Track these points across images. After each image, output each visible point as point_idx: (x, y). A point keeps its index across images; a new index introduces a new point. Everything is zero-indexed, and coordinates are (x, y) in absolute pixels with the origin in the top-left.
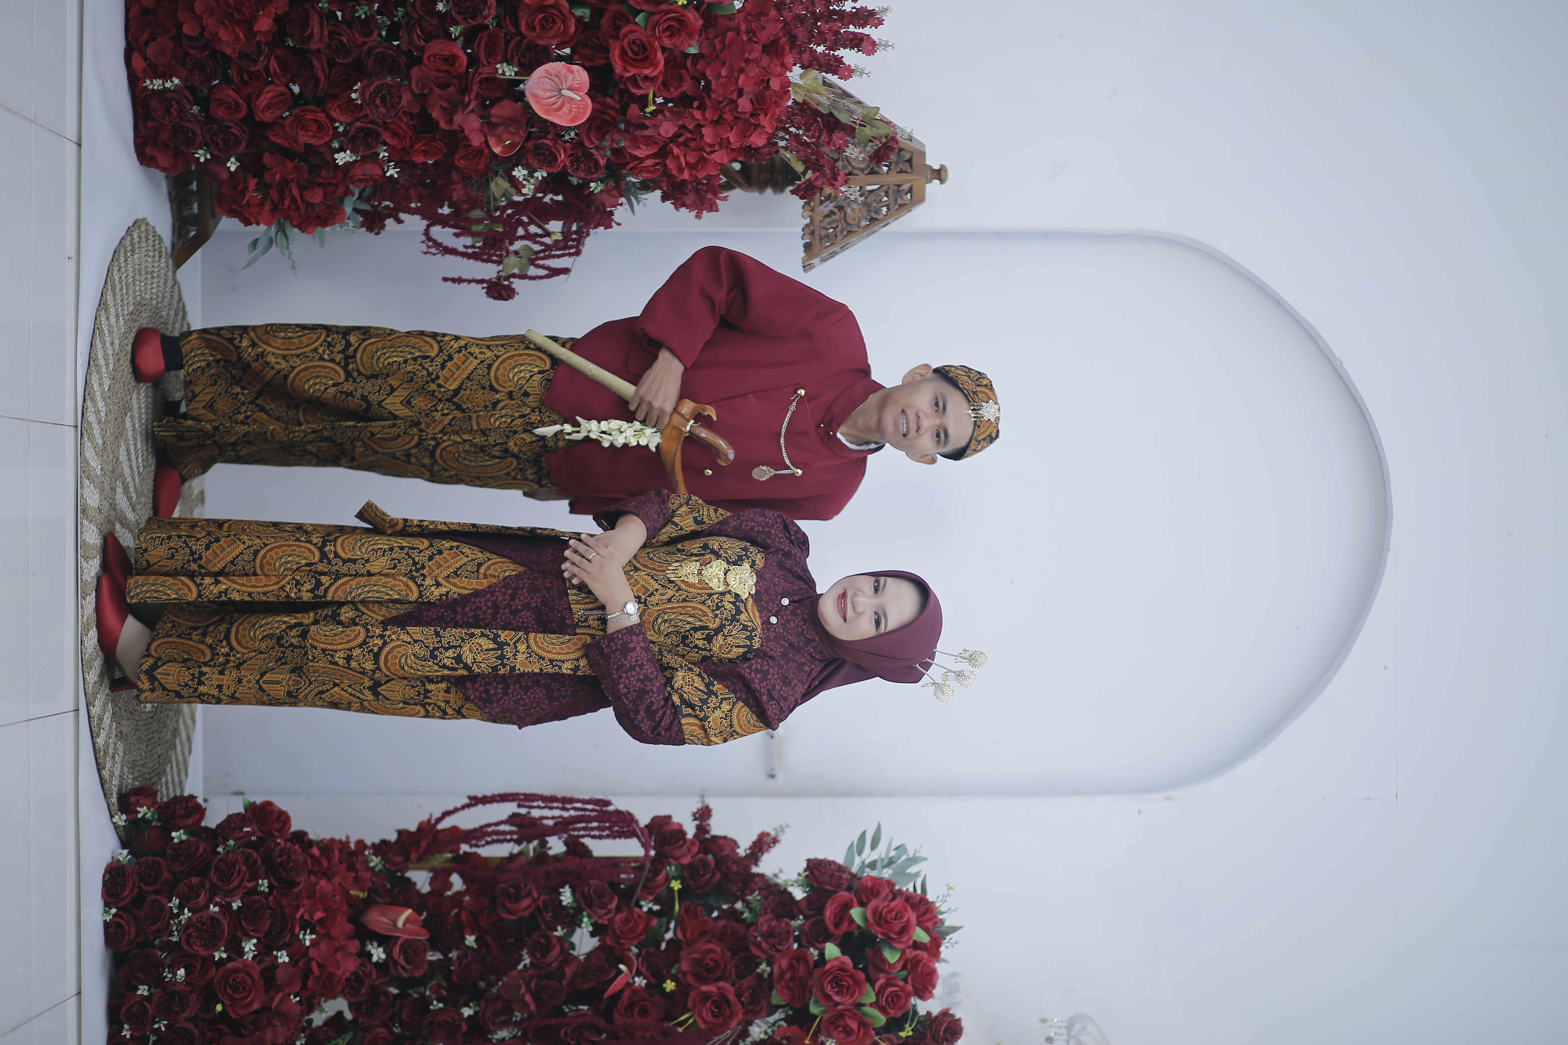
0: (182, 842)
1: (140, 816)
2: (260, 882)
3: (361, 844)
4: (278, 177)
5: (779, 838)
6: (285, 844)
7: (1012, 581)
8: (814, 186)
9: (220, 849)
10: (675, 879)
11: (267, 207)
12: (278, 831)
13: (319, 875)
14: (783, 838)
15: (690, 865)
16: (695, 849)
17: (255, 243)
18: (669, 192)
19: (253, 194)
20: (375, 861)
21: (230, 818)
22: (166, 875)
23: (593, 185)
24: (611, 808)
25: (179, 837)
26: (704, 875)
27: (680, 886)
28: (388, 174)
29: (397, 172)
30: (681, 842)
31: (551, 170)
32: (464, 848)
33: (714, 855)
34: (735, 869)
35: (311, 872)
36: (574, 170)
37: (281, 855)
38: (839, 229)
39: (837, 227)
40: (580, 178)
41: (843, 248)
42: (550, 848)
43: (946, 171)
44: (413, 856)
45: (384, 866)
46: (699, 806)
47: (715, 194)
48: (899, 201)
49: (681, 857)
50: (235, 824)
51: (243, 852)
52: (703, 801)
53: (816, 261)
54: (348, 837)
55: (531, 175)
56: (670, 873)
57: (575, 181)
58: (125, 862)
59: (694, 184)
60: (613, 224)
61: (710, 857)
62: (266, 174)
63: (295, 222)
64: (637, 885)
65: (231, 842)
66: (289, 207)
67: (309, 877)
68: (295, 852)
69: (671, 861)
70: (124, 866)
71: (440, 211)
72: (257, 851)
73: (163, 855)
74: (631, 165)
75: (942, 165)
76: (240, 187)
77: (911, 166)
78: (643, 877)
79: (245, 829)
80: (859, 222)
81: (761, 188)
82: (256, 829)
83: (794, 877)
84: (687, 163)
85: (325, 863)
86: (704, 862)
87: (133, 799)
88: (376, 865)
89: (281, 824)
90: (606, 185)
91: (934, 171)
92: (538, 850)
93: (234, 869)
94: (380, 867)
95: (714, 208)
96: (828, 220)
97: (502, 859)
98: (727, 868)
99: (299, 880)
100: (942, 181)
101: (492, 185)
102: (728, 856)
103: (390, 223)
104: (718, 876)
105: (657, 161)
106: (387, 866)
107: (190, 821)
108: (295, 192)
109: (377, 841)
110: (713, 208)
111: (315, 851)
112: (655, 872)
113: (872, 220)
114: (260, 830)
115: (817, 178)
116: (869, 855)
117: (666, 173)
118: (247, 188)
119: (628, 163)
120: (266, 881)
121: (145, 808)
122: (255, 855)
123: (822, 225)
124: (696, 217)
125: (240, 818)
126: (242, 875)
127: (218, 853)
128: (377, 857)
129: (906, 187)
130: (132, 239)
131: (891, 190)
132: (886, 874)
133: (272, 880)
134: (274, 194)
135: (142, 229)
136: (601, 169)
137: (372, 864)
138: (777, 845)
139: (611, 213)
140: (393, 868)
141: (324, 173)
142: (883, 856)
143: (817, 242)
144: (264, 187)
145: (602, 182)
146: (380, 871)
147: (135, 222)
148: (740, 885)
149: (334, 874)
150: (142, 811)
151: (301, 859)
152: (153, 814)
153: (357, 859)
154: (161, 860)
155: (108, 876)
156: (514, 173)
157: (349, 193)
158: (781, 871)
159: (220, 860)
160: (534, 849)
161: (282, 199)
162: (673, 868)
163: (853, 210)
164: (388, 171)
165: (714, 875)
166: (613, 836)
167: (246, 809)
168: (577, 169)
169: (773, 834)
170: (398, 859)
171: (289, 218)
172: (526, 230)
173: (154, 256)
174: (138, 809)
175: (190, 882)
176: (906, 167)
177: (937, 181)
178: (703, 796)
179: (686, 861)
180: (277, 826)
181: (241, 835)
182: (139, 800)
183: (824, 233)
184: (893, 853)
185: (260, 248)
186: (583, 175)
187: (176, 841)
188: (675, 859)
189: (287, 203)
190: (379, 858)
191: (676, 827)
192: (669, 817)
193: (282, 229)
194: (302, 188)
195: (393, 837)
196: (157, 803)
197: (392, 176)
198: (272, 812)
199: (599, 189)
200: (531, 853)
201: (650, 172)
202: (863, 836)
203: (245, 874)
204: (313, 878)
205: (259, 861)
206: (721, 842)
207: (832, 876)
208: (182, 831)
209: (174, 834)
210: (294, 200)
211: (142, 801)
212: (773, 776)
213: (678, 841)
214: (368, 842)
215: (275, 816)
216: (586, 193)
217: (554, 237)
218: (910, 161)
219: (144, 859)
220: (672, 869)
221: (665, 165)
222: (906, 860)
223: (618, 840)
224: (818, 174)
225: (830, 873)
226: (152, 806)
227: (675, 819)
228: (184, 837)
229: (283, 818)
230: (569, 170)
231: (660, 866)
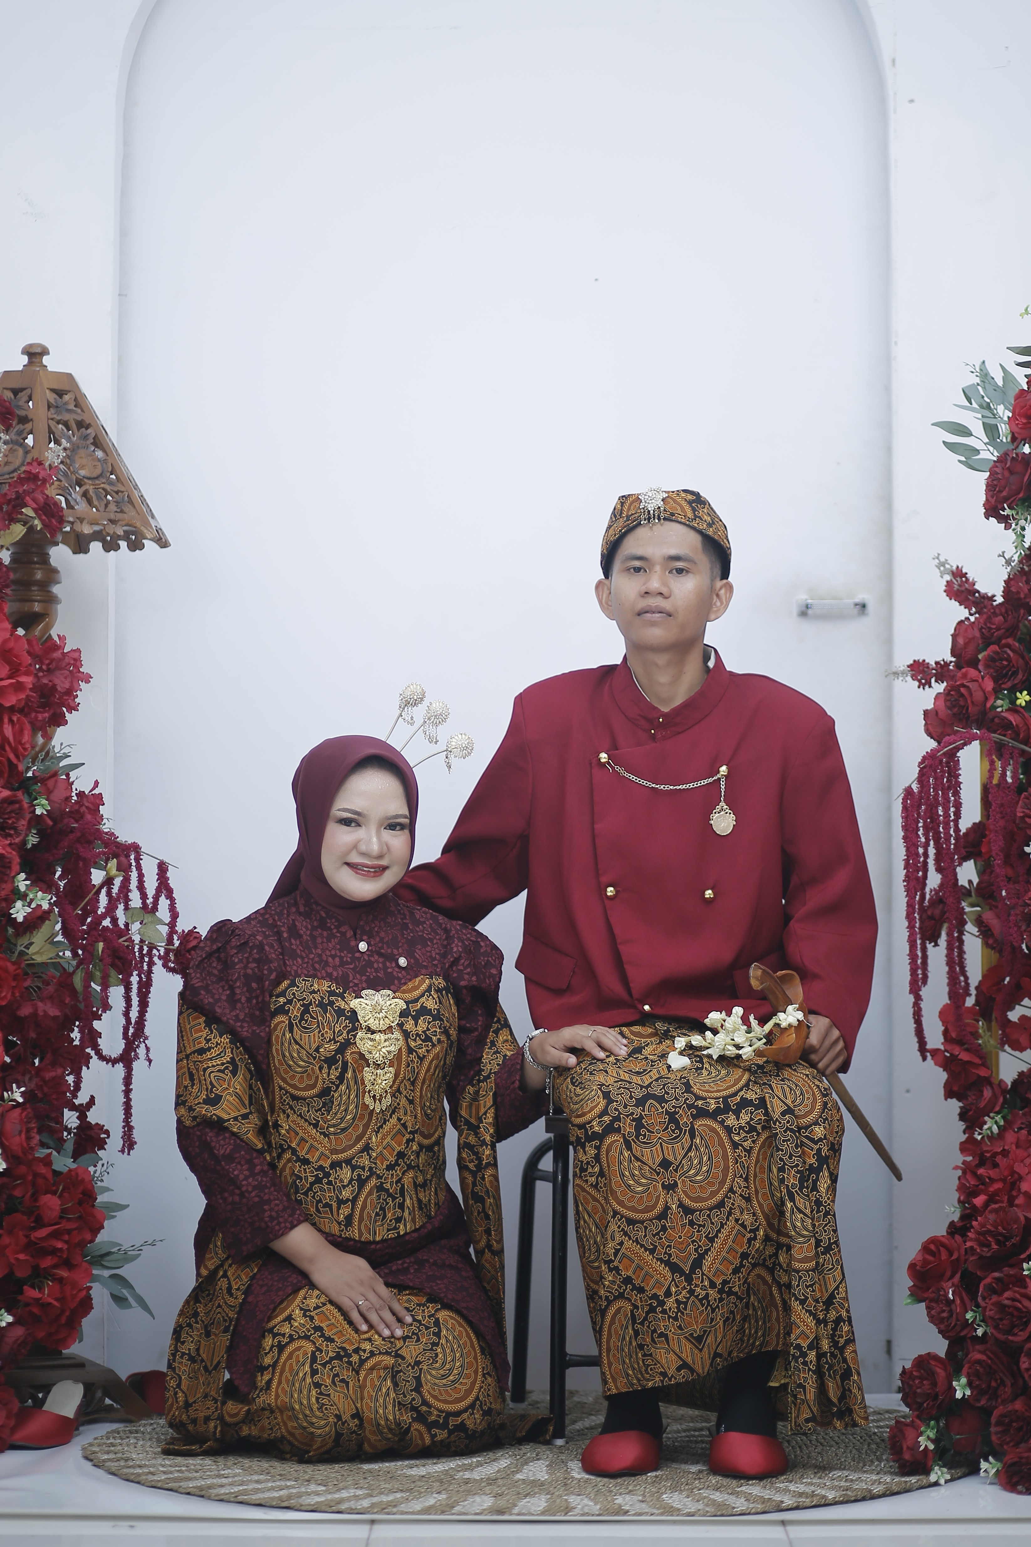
0: (970, 1384)
1: (931, 1447)
2: (1025, 1273)
3: (964, 1148)
4: (22, 1256)
5: (954, 568)
6: (971, 1240)
7: (596, 280)
8: (45, 503)
9: (980, 1332)
10: (1013, 701)
11: (64, 1274)
12: (951, 1254)
13: (1014, 1193)
14: (954, 564)
15: (996, 680)
16: (972, 672)
17: (119, 1300)
18: (52, 712)
19: (46, 1292)
20: (991, 1125)
21: (932, 1319)
22: (1018, 1405)
23: (38, 811)
24: (915, 787)
25: (963, 1387)
26: (1009, 660)
27: (1025, 692)
28: (21, 1100)
29: (19, 1088)
30: (962, 690)
31: (16, 867)
32: (970, 1002)
33: (980, 652)
34: (1001, 618)
35: (1011, 1203)
36: (18, 835)
37: (988, 1245)
38: (108, 488)
39: (104, 489)
40: (29, 829)
41: (136, 487)
42: (970, 882)
43: (31, 346)
44: (983, 1072)
45: (998, 1113)
46: (909, 678)
47: (56, 647)
48: (71, 407)
49: (984, 691)
50: (943, 1311)
51: (984, 1298)
52: (903, 673)
53: (153, 523)
54: (956, 1168)
55: (23, 897)
56: (1005, 707)
57: (33, 840)
58: (999, 1465)
59: (41, 674)
60: (96, 791)
61: (980, 656)
62: (20, 1274)
63: (88, 1237)
64: (1023, 753)
65: (969, 1316)
66: (66, 1242)
67: (1017, 1206)
68: (982, 1225)
69: (988, 705)
70: (1003, 1468)
71: (77, 1042)
72: (980, 1279)
73: (987, 1412)
74: (12, 756)
75: (23, 353)
76: (35, 1310)
77: (22, 390)
78: (1012, 743)
79: (951, 1296)
80: (99, 460)
81: (51, 600)
82: (950, 1283)
83: (1010, 535)
84: (10, 677)
85: (998, 1186)
86: (990, 661)
87: (907, 1456)
88: (996, 1122)
89: (941, 1249)
90: (40, 794)
91: (30, 362)
92: (973, 899)
93: (1009, 1307)
94: (998, 1118)
95: (76, 655)
96: (96, 502)
97: (986, 944)
98: (998, 629)
99: (1022, 1218)
100: (45, 352)
101: (39, 959)
102: (981, 629)
103: (93, 1117)
104: (1010, 641)
105: (6, 720)
106: (997, 1109)
107: (940, 1372)
108: (43, 1232)
109: (962, 1126)
110: (75, 659)
111: (979, 1201)
112: (1005, 726)
113: (98, 443)
114: (952, 1277)
115: (34, 500)
116: (978, 440)
117: (24, 710)
118: (37, 1300)
119: (9, 760)
120: (1025, 1265)
121: (920, 1439)
122: (988, 1280)
123: (102, 509)
124: (88, 682)
125: (934, 1305)
126: (1018, 1296)
127: (985, 1333)
128: (985, 1123)
129: (52, 397)
130: (109, 1460)
131: (55, 416)
132: (1004, 413)
133: (1023, 1256)
134: (47, 1262)
135: (96, 1449)
136: (15, 796)
137: (995, 1129)
138: (964, 571)
139: (81, 794)
140: (1001, 1100)
141: (18, 1193)
142: (980, 416)
143: (125, 516)
144: (38, 1276)
145: (36, 799)
146: (1004, 1117)
147: (86, 1458)
148: (1022, 611)
149: (1013, 1173)
150: (925, 1442)
151: (992, 1217)
152: (928, 1426)
153: (988, 1152)
154: (996, 1413)
155: (1020, 1488)
156: (20, 919)
157: (47, 1161)
158: (1002, 555)
159: (996, 1327)
160: (972, 905)
161: (54, 1251)
162: (999, 702)
163: (82, 467)
164: (15, 1100)
165: (1008, 646)
166: (955, 786)
167: (920, 1301)
168: (15, 829)
169: (948, 577)
170: (987, 1093)
171: (83, 1244)
172: (103, 916)
173: (135, 1438)
174: (922, 1448)
175: (1027, 1370)
176: (23, 396)
177: (45, 358)
178: (896, 674)
179: (989, 685)
180: (944, 1256)
181: (958, 1301)
182: (908, 1448)
183: (112, 507)
184: (975, 405)
185: (125, 1292)
186: (23, 822)
187: (968, 1392)
188: (986, 699)
189: (60, 1245)
190: (986, 1118)
191: (941, 703)
192: (926, 713)
193: (100, 1259)
194: (39, 1223)
195: (955, 1105)
196: (913, 1421)
197: (23, 1094)
198: (925, 1262)
199: (44, 802)
200: (979, 909)
201: (21, 731)
202: (951, 447)
203: (1015, 1292)
204: (1019, 1201)
205: (996, 1275)
206: (961, 641)
207: (1011, 471)
208: (954, 1383)
209: (959, 1395)
210: (55, 1235)
211: (910, 1443)
212: (864, 606)
213: (962, 695)
214: (964, 1137)
215: (931, 1258)
216: (50, 823)
217: (114, 872)
218: (16, 392)
219: (994, 1438)
220: (1001, 705)
221: (12, 709)
222: (984, 388)
223: (961, 779)
224: (27, 498)
225: (1007, 474)
226: (917, 1428)
227: (930, 706)
228: (964, 1380)
229: (931, 1247)
230: (17, 840)
231: (997, 720)
